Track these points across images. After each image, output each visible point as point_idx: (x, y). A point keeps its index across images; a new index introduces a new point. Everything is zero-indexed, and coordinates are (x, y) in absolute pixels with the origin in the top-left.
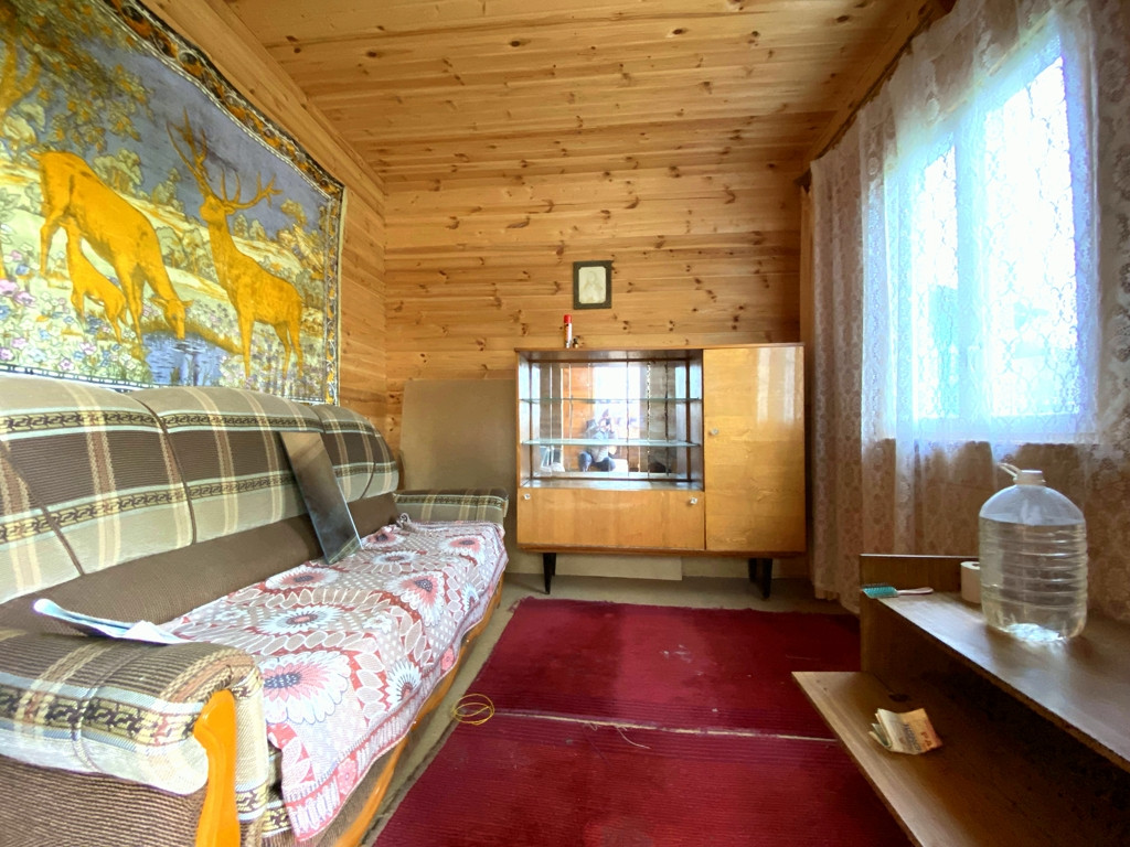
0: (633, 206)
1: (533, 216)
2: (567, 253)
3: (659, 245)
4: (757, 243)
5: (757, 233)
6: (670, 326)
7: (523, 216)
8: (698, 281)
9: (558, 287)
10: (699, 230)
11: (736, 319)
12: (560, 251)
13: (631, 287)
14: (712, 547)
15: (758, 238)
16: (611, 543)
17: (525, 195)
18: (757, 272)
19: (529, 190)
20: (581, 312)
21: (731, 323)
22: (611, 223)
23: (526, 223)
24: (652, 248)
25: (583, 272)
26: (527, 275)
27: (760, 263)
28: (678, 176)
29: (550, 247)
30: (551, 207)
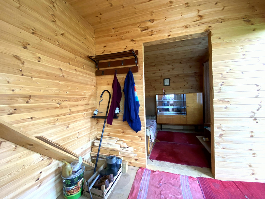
0: (173, 69)
1: (157, 72)
2: (162, 77)
3: (178, 75)
4: (195, 74)
5: (195, 73)
6: (180, 88)
7: (155, 72)
8: (185, 81)
9: (161, 83)
10: (185, 72)
11: (192, 87)
12: (161, 77)
13: (173, 82)
14: (188, 124)
15: (196, 73)
16: (171, 123)
17: (155, 68)
18: (195, 79)
19: (156, 68)
20: (165, 86)
21: (191, 88)
22: (170, 72)
23: (156, 73)
24: (177, 76)
25: (165, 80)
26: (156, 81)
27: (196, 77)
28: (181, 64)
29: (160, 76)
30: (160, 70)
